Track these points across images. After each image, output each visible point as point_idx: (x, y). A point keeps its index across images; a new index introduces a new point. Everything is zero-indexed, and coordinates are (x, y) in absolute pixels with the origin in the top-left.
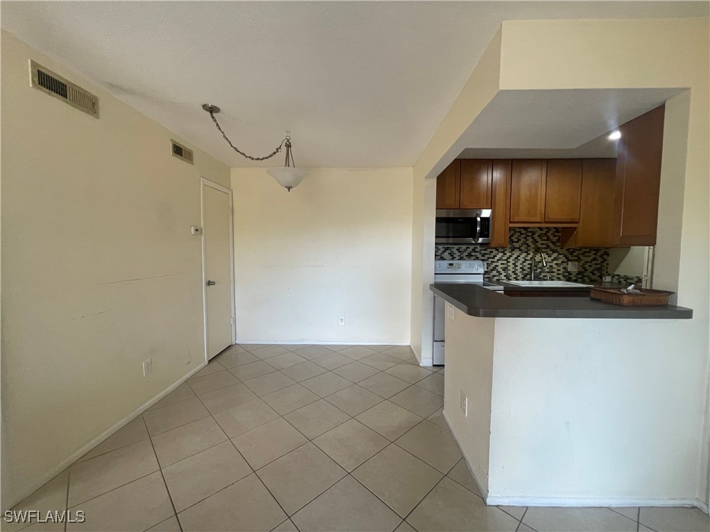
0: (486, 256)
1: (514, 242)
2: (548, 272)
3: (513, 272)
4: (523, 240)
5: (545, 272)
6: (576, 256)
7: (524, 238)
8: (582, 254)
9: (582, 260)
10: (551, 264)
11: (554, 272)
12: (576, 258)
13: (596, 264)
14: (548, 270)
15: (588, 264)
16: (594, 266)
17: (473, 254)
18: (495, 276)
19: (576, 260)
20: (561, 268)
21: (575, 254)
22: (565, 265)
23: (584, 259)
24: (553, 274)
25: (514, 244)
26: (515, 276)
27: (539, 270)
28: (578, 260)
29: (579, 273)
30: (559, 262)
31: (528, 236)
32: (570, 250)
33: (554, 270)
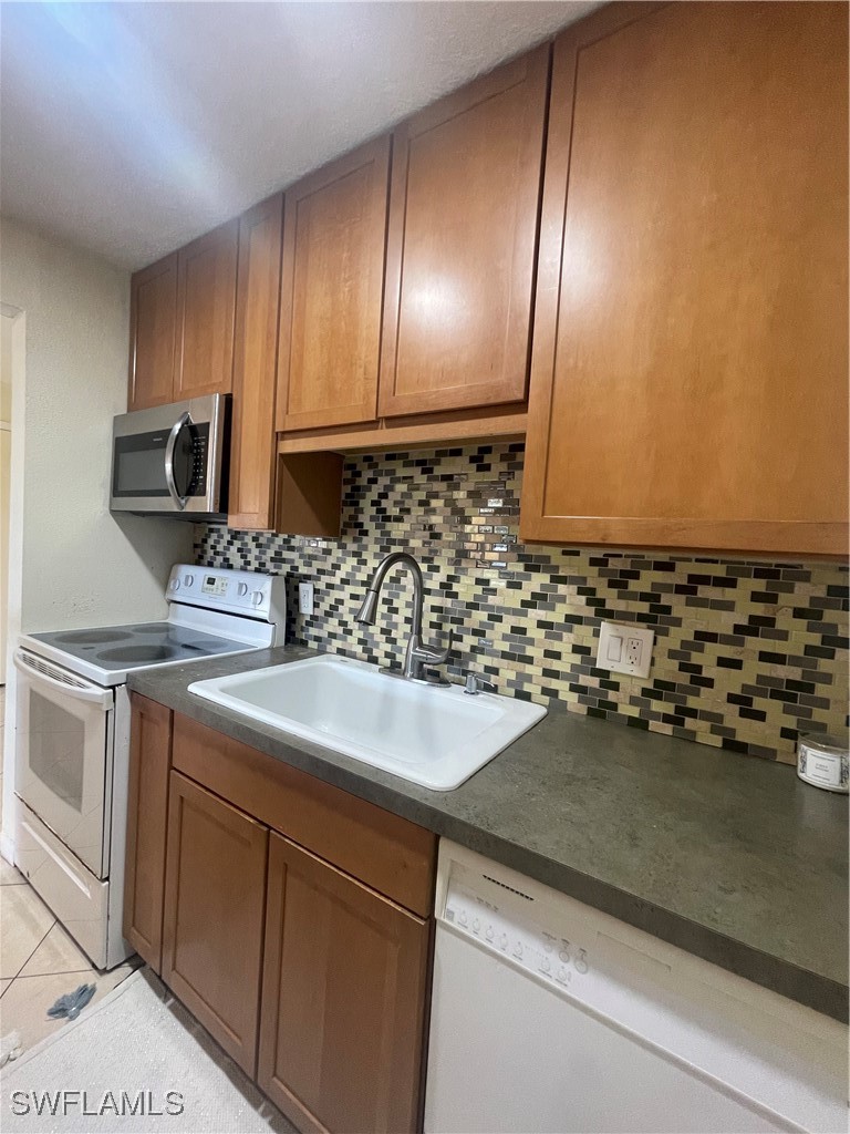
0: (317, 565)
1: (387, 519)
2: (505, 655)
3: (383, 631)
4: (418, 511)
5: (493, 654)
6: (644, 597)
7: (423, 503)
8: (680, 589)
9: (678, 622)
10: (522, 622)
11: (529, 660)
12: (644, 608)
13: (765, 657)
14: (505, 647)
15: (714, 650)
16: (753, 670)
17: (286, 554)
18: (332, 636)
19: (641, 618)
20: (564, 646)
21: (641, 585)
22: (582, 634)
23: (693, 618)
24: (529, 669)
25: (389, 526)
26: (388, 647)
27: (469, 641)
28: (656, 617)
29: (660, 689)
30: (557, 616)
31: (436, 496)
32: (613, 564)
33: (530, 651)
